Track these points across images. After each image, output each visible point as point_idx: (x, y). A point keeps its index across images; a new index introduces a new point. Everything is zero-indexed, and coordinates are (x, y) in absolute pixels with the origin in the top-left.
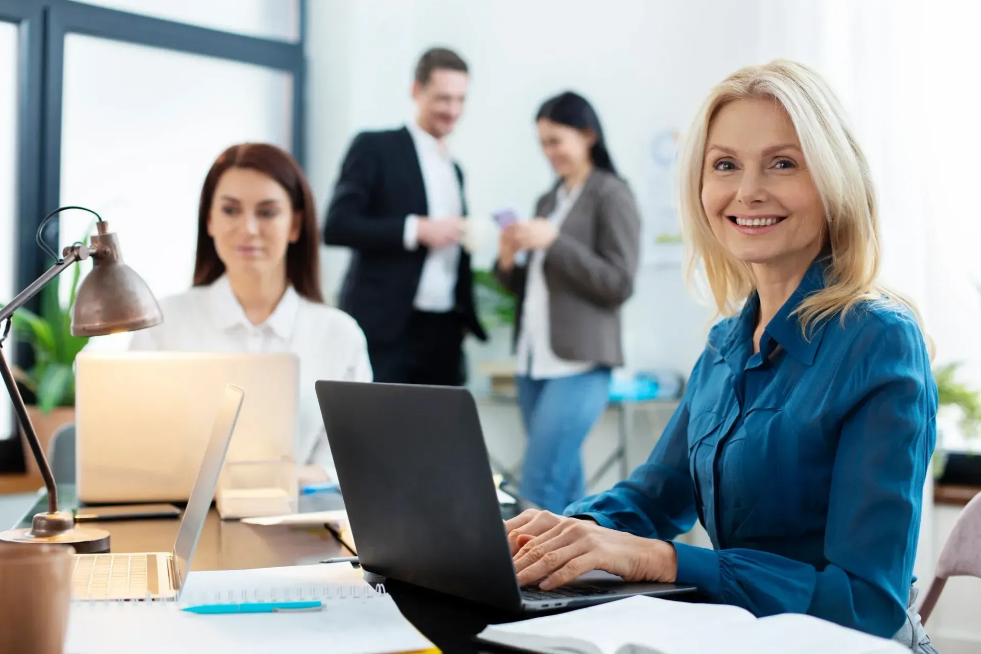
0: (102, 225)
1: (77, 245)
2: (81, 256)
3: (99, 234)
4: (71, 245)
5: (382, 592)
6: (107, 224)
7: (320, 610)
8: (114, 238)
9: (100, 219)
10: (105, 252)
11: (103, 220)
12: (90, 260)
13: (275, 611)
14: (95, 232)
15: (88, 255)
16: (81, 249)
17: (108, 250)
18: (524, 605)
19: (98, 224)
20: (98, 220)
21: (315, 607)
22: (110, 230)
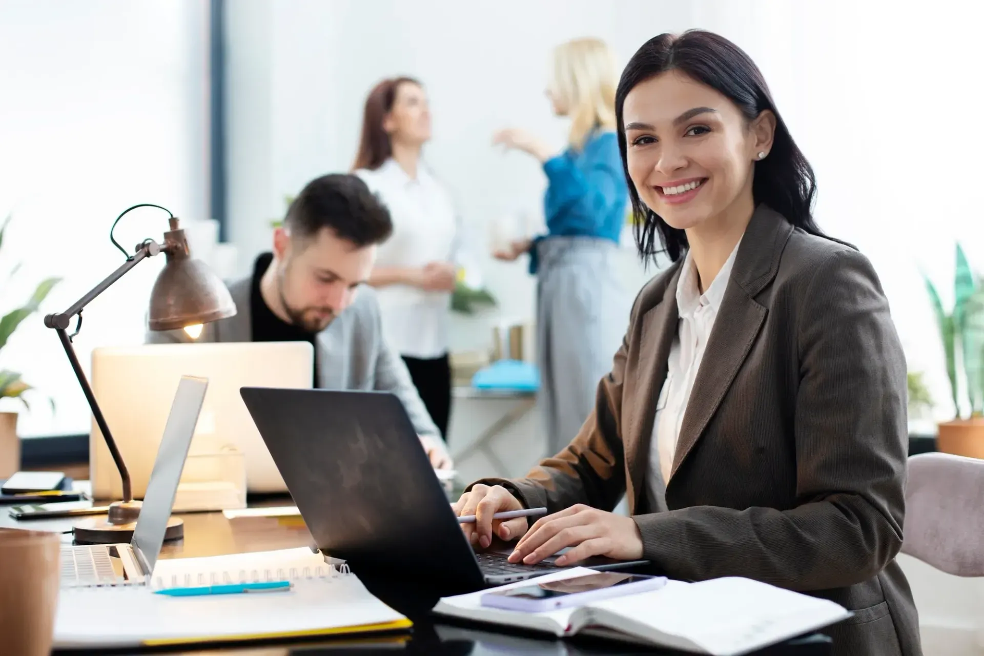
0: (173, 222)
1: (147, 242)
2: (151, 252)
3: (171, 229)
4: (141, 242)
5: (347, 572)
6: (178, 220)
7: (288, 590)
8: (185, 232)
9: (172, 215)
10: (176, 247)
11: (174, 216)
12: (163, 256)
13: (246, 592)
14: (168, 229)
15: (159, 250)
16: (150, 246)
17: (180, 245)
18: (488, 579)
19: (170, 220)
20: (170, 217)
21: (283, 587)
22: (181, 226)
